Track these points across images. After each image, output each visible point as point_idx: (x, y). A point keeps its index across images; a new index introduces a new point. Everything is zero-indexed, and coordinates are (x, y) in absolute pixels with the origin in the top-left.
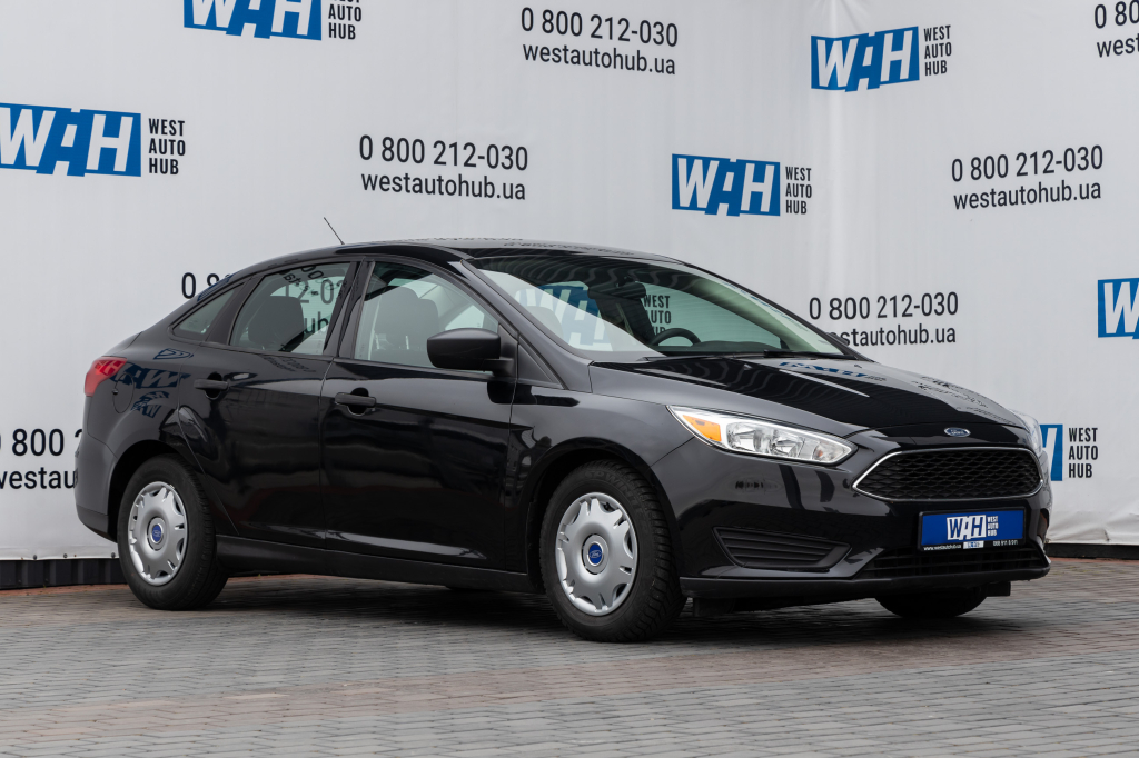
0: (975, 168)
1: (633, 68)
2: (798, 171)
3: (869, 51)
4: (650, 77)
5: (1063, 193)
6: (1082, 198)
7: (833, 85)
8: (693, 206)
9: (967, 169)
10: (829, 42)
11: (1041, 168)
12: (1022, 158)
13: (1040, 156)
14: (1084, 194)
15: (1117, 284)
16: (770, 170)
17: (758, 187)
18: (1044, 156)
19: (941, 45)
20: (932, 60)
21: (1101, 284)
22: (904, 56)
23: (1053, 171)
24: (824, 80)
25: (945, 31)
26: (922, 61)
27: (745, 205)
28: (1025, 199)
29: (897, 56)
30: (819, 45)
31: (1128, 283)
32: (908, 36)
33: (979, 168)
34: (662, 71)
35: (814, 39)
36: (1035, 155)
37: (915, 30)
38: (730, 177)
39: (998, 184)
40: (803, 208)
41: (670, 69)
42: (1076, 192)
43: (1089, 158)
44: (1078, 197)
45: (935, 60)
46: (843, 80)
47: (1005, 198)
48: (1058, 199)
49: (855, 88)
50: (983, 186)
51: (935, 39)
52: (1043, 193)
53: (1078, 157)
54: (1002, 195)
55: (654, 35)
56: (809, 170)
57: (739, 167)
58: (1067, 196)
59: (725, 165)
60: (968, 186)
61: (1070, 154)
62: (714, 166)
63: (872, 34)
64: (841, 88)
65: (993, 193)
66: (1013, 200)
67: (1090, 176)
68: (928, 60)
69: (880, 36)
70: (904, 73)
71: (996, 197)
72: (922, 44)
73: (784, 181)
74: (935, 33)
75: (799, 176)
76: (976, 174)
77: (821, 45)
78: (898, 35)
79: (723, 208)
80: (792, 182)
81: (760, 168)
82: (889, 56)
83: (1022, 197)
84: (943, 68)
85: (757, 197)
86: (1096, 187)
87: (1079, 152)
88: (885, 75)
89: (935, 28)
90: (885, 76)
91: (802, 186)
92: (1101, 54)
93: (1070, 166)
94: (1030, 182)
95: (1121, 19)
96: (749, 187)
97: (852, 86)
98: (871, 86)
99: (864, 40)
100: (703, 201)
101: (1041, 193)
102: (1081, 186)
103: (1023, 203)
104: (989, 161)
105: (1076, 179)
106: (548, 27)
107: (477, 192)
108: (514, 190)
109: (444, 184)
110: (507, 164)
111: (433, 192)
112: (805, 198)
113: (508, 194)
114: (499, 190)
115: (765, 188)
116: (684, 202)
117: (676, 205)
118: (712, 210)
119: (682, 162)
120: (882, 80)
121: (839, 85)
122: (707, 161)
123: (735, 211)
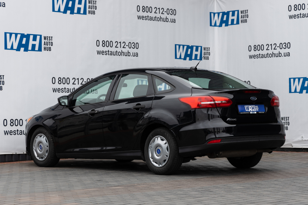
0: (255, 48)
1: (165, 21)
2: (207, 48)
3: (225, 16)
4: (169, 24)
5: (279, 55)
6: (285, 56)
7: (215, 25)
8: (180, 58)
9: (253, 48)
10: (214, 14)
11: (273, 48)
12: (268, 45)
13: (273, 45)
14: (285, 55)
15: (294, 79)
16: (199, 48)
17: (196, 53)
18: (274, 45)
19: (245, 15)
20: (243, 19)
21: (290, 79)
22: (235, 18)
23: (276, 49)
24: (213, 24)
25: (246, 11)
26: (240, 19)
27: (193, 58)
28: (269, 56)
29: (233, 18)
30: (212, 14)
31: (298, 79)
32: (236, 13)
33: (256, 48)
34: (172, 22)
35: (211, 13)
36: (271, 45)
37: (238, 11)
38: (189, 50)
39: (261, 52)
40: (208, 58)
42: (283, 55)
43: (287, 46)
44: (284, 56)
45: (244, 19)
46: (218, 24)
47: (263, 56)
48: (278, 56)
49: (221, 26)
50: (257, 53)
51: (244, 13)
52: (274, 55)
53: (283, 45)
54: (262, 55)
55: (170, 12)
56: (209, 48)
57: (192, 47)
58: (280, 56)
59: (188, 47)
60: (253, 53)
61: (281, 45)
62: (185, 47)
63: (226, 12)
64: (218, 26)
65: (260, 55)
66: (265, 57)
67: (287, 50)
68: (242, 19)
69: (228, 12)
70: (235, 22)
71: (261, 56)
72: (240, 15)
73: (203, 51)
74: (244, 12)
75: (207, 50)
76: (255, 49)
77: (212, 15)
78: (233, 12)
79: (188, 58)
80: (205, 51)
81: (197, 47)
82: (231, 18)
83: (268, 56)
84: (246, 21)
85: (196, 55)
86: (288, 53)
87: (284, 44)
89: (244, 11)
90: (230, 23)
91: (208, 52)
92: (290, 19)
93: (281, 48)
94: (270, 52)
95: (296, 9)
96: (194, 53)
97: (220, 25)
98: (226, 26)
99: (224, 13)
100: (183, 57)
101: (273, 55)
102: (284, 53)
103: (268, 57)
104: (259, 46)
105: (283, 51)
106: (144, 10)
107: (126, 55)
108: (135, 54)
109: (118, 53)
110: (134, 47)
111: (115, 55)
112: (208, 56)
113: (134, 55)
114: (131, 54)
115: (198, 53)
116: (178, 57)
117: (176, 58)
118: (185, 59)
119: (177, 46)
120: (229, 24)
121: (217, 25)
122: (183, 46)
123: (191, 59)
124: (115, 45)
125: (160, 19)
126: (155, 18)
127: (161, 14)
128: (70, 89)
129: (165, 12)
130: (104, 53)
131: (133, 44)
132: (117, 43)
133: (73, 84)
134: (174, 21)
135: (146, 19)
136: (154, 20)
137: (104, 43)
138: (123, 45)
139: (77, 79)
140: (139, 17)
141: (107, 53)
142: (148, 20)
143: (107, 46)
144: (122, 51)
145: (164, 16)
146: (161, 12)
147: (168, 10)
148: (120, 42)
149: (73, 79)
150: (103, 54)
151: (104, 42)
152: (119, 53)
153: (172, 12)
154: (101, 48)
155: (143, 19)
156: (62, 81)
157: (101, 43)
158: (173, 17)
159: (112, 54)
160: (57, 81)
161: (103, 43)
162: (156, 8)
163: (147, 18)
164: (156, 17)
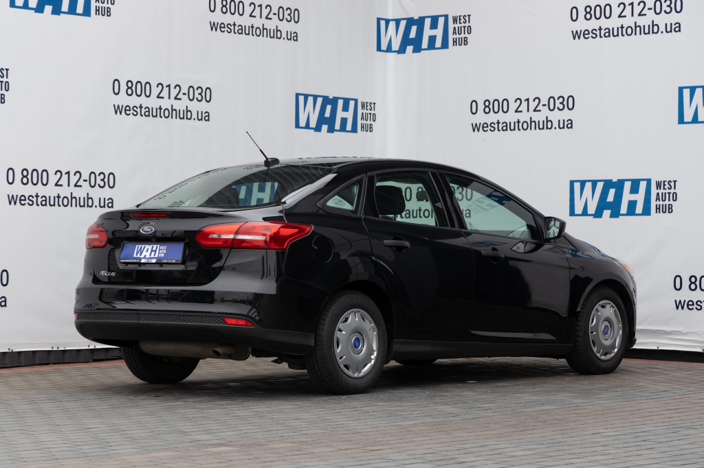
0: (486, 107)
1: (274, 37)
2: (368, 104)
3: (414, 29)
4: (283, 43)
5: (547, 125)
6: (560, 128)
7: (389, 49)
8: (307, 126)
9: (481, 107)
10: (388, 22)
11: (532, 108)
12: (518, 101)
13: (531, 101)
14: (561, 126)
15: (583, 183)
16: (352, 104)
17: (345, 115)
18: (534, 101)
19: (464, 27)
20: (458, 36)
21: (572, 183)
22: (438, 33)
23: (540, 111)
24: (384, 46)
25: (467, 18)
26: (451, 37)
27: (337, 126)
28: (520, 127)
29: (433, 32)
31: (591, 183)
32: (441, 20)
33: (488, 106)
34: (291, 39)
35: (379, 20)
36: (528, 100)
37: (446, 17)
38: (329, 108)
39: (502, 117)
40: (371, 129)
41: (295, 38)
42: (556, 124)
43: (565, 103)
44: (557, 127)
45: (460, 36)
46: (396, 46)
47: (507, 126)
48: (543, 128)
49: (404, 52)
50: (492, 118)
51: (460, 23)
52: (533, 124)
53: (558, 102)
54: (505, 124)
55: (286, 16)
56: (374, 104)
57: (334, 101)
58: (549, 126)
59: (326, 100)
60: (481, 118)
61: (552, 100)
62: (320, 100)
63: (416, 18)
64: (395, 52)
65: (498, 122)
66: (512, 128)
67: (566, 115)
68: (455, 36)
69: (422, 20)
70: (438, 44)
71: (501, 126)
72: (451, 26)
73: (360, 111)
74: (460, 19)
75: (369, 107)
76: (487, 110)
77: (383, 24)
78: (434, 20)
79: (325, 127)
80: (365, 111)
81: (346, 102)
82: (427, 32)
83: (518, 126)
84: (465, 42)
85: (344, 121)
86: (570, 122)
87: (558, 99)
88: (425, 44)
89: (460, 16)
91: (370, 114)
92: (574, 38)
93: (552, 107)
94: (524, 117)
95: (588, 16)
96: (340, 114)
97: (402, 50)
98: (414, 51)
99: (411, 22)
100: (313, 124)
101: (531, 124)
102: (559, 121)
103: (519, 130)
104: (496, 102)
105: (556, 116)
106: (224, 10)
107: (182, 116)
108: (204, 115)
109: (162, 111)
110: (200, 98)
111: (156, 116)
112: (372, 122)
113: (200, 118)
114: (195, 116)
115: (349, 115)
116: (302, 123)
117: (297, 126)
118: (318, 129)
119: (301, 98)
120: (423, 47)
121: (393, 49)
122: (315, 97)
123: (331, 130)
124: (155, 91)
125: (263, 31)
126: (251, 29)
127: (264, 20)
128: (50, 197)
129: (275, 14)
130: (130, 110)
131: (200, 90)
132: (160, 86)
133: (56, 185)
134: (294, 37)
135: (229, 31)
136: (249, 34)
137: (131, 88)
138: (174, 92)
139: (66, 173)
140: (214, 26)
141: (138, 110)
142: (235, 33)
143: (139, 93)
144: (172, 106)
145: (271, 25)
146: (264, 15)
147: (281, 10)
148: (169, 86)
149: (56, 174)
150: (128, 112)
151: (130, 84)
152: (167, 112)
153: (289, 15)
154: (123, 100)
155: (223, 29)
156: (29, 177)
157: (124, 87)
158: (291, 27)
159: (148, 113)
160: (18, 176)
161: (129, 88)
162: (252, 5)
163: (232, 28)
164: (252, 27)
